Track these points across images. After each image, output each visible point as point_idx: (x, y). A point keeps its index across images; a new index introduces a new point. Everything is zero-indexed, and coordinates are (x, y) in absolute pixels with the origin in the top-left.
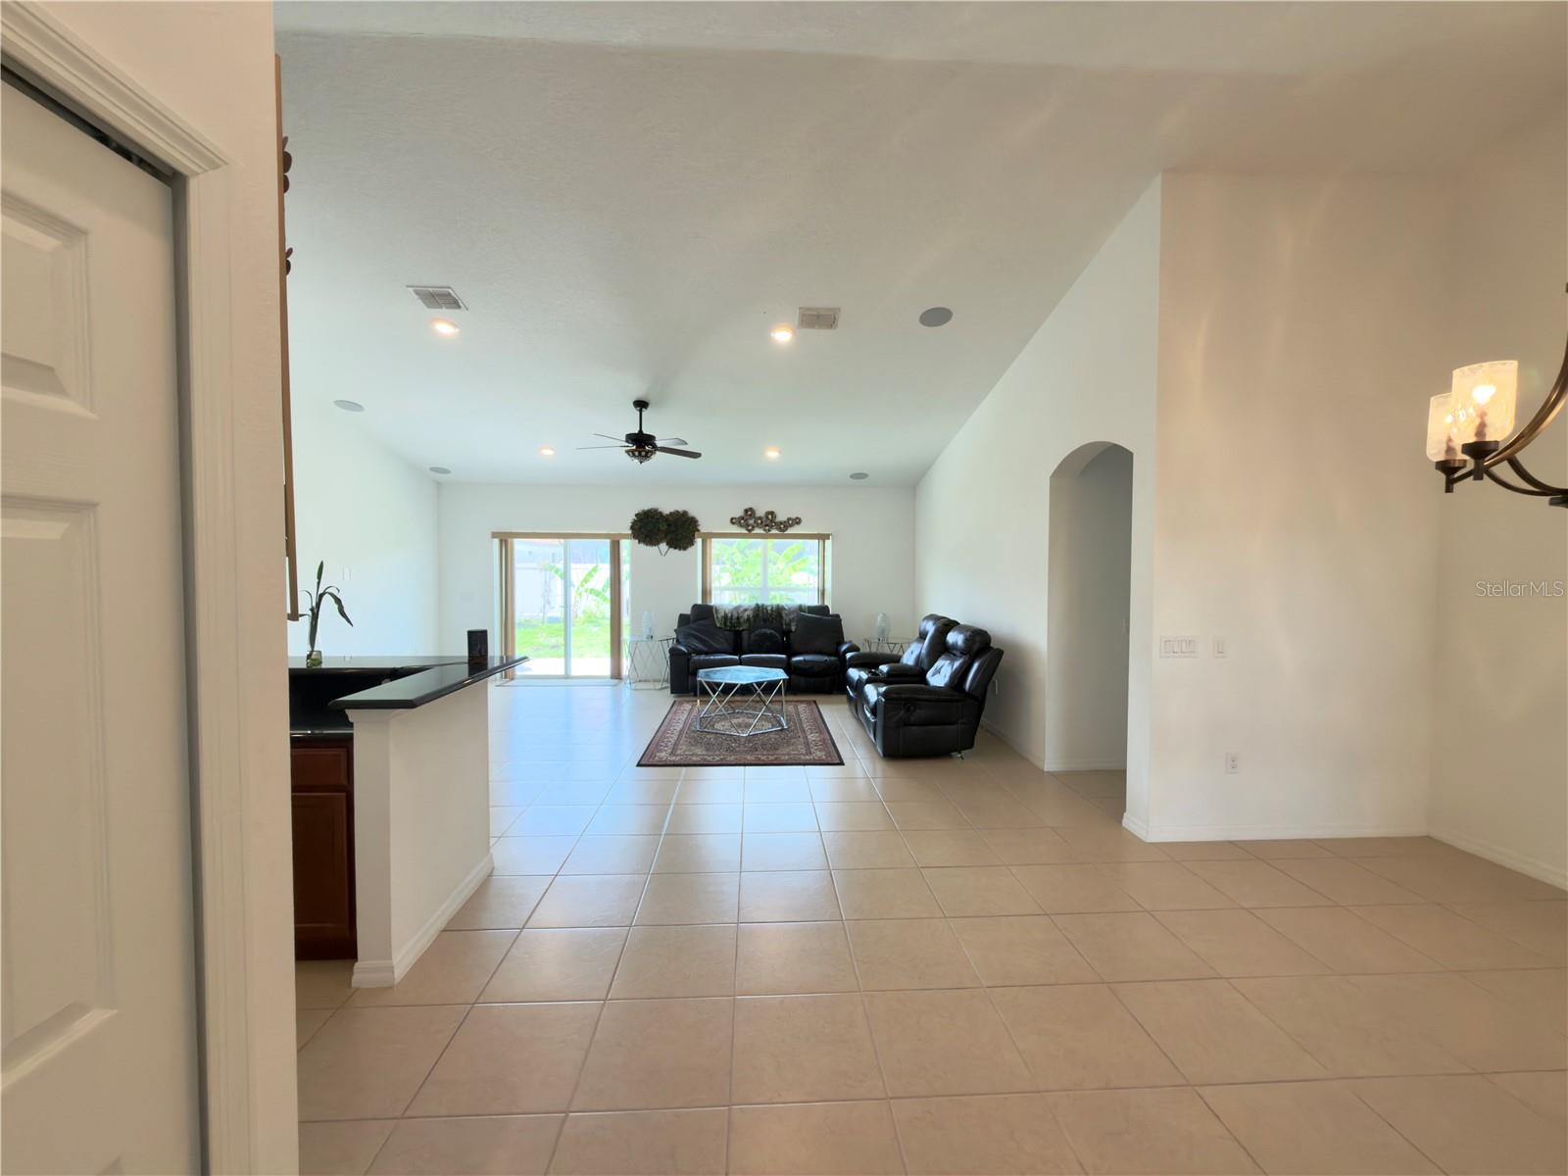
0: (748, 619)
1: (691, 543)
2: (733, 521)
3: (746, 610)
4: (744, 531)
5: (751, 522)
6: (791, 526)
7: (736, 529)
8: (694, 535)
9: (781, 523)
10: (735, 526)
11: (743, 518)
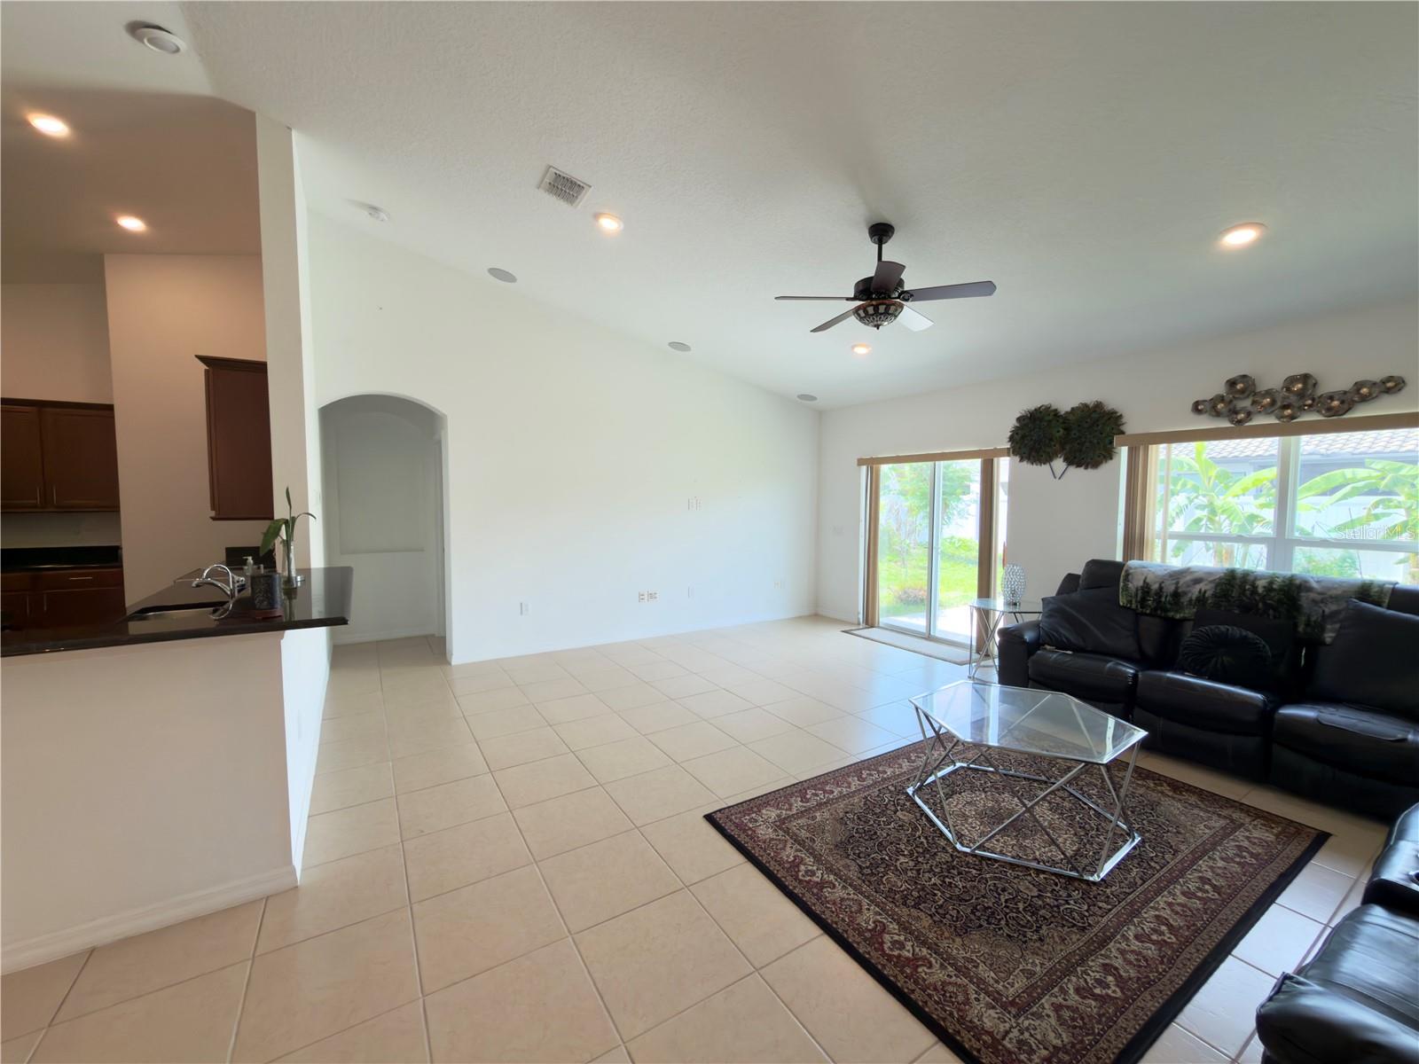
0: (1201, 599)
1: (1108, 454)
2: (1197, 408)
3: (1198, 581)
4: (1225, 424)
5: (1246, 403)
6: (1365, 399)
7: (1205, 423)
8: (1111, 442)
9: (1331, 398)
10: (1204, 417)
11: (1221, 399)
